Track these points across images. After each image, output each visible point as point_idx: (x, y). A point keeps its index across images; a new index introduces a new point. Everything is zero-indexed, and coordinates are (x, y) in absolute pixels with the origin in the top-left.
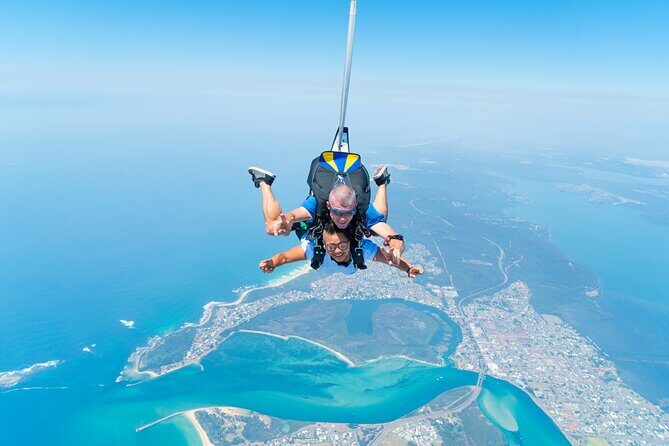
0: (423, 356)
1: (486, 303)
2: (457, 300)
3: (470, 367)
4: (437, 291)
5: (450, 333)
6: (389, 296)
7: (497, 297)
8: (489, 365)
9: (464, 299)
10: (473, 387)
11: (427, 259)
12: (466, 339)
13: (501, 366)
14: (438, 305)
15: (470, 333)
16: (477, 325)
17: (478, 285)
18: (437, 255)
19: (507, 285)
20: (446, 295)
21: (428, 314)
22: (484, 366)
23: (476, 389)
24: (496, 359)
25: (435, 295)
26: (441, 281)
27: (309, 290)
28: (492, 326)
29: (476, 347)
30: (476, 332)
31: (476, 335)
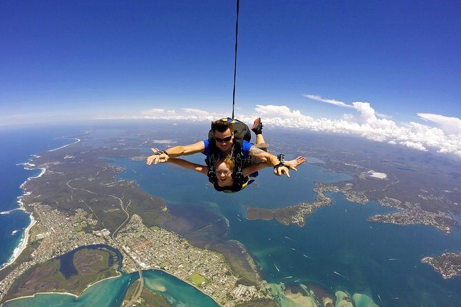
0: (109, 275)
1: (124, 232)
2: (110, 235)
3: (134, 270)
4: (99, 234)
5: (116, 256)
6: (76, 247)
7: (128, 227)
8: (141, 265)
9: (114, 234)
10: (139, 280)
11: (87, 217)
12: (125, 255)
13: (146, 262)
14: (103, 242)
15: (125, 252)
16: (126, 246)
17: (117, 224)
18: (91, 213)
19: (130, 219)
20: (105, 235)
21: (100, 250)
22: (138, 266)
23: (141, 279)
24: (142, 261)
25: (99, 236)
26: (99, 228)
27: (31, 259)
28: (133, 244)
29: (131, 258)
30: (127, 249)
31: (128, 251)
